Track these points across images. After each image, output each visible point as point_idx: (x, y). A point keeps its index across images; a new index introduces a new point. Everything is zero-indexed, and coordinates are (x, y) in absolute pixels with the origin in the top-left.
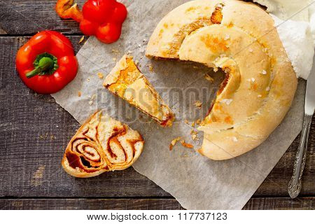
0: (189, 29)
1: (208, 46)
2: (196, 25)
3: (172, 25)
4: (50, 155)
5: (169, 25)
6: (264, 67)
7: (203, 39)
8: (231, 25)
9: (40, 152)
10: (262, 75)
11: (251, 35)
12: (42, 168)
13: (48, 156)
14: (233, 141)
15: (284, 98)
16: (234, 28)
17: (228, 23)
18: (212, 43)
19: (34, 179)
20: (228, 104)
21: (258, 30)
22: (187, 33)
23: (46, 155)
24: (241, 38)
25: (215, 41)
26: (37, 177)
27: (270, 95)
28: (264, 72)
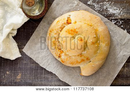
0: (60, 30)
1: (70, 33)
2: (62, 27)
3: (53, 30)
4: (24, 69)
5: (52, 30)
6: (94, 34)
7: (66, 32)
8: (76, 22)
9: (19, 68)
10: (94, 37)
11: (85, 23)
12: (20, 74)
13: (23, 70)
14: (92, 66)
15: (106, 43)
16: (77, 23)
17: (74, 22)
18: (71, 32)
19: (17, 79)
20: (85, 53)
21: (87, 20)
22: (60, 32)
23: (22, 69)
24: (81, 26)
25: (72, 30)
26: (18, 78)
27: (100, 44)
28: (95, 36)
